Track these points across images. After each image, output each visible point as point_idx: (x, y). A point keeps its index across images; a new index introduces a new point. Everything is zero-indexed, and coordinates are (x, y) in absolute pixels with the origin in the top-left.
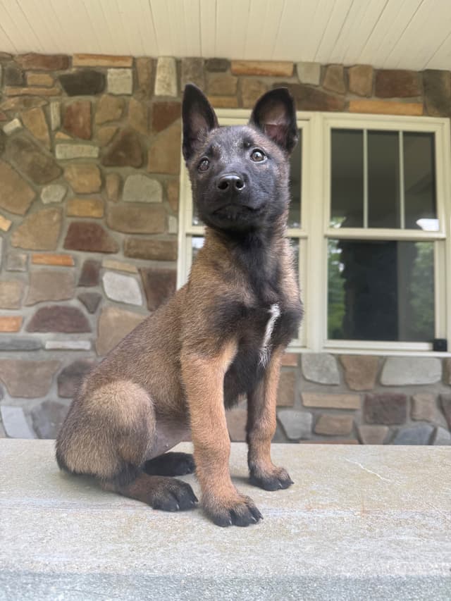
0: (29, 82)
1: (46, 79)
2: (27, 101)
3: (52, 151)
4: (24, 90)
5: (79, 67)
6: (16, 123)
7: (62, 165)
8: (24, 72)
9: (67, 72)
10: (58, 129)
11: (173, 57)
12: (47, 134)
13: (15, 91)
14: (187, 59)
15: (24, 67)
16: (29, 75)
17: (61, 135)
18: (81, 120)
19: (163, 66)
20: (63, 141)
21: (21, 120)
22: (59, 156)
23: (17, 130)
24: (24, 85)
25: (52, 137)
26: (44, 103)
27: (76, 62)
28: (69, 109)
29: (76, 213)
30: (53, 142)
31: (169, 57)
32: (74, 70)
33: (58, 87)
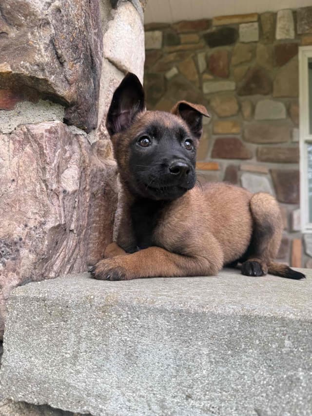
0: (182, 41)
1: (195, 37)
2: (182, 55)
3: (201, 88)
4: (179, 47)
5: (217, 26)
6: (174, 71)
7: (208, 97)
8: (178, 34)
9: (209, 31)
10: (204, 72)
11: (290, 9)
12: (197, 77)
13: (173, 49)
14: (302, 9)
15: (179, 31)
16: (182, 36)
17: (207, 76)
18: (221, 63)
19: (283, 17)
20: (208, 80)
21: (178, 68)
22: (206, 90)
23: (176, 76)
24: (179, 43)
25: (200, 78)
26: (192, 55)
27: (216, 23)
28: (212, 57)
29: (220, 131)
30: (201, 81)
31: (287, 9)
32: (214, 29)
33: (203, 43)
